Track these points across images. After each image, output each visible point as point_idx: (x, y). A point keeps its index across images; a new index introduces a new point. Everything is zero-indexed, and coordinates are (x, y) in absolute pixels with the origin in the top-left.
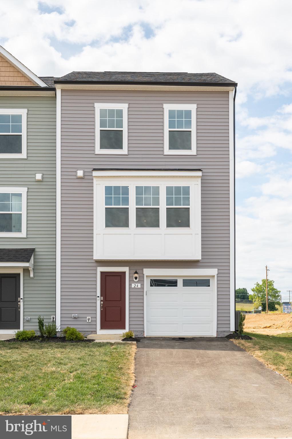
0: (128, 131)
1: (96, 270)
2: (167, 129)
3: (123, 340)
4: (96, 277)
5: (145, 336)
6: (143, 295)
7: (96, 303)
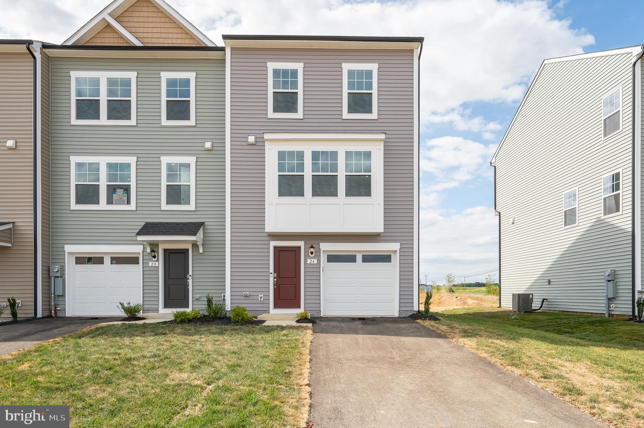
0: (304, 93)
1: (269, 244)
2: (345, 91)
3: (298, 321)
4: (269, 252)
5: (322, 316)
6: (320, 272)
7: (269, 280)
